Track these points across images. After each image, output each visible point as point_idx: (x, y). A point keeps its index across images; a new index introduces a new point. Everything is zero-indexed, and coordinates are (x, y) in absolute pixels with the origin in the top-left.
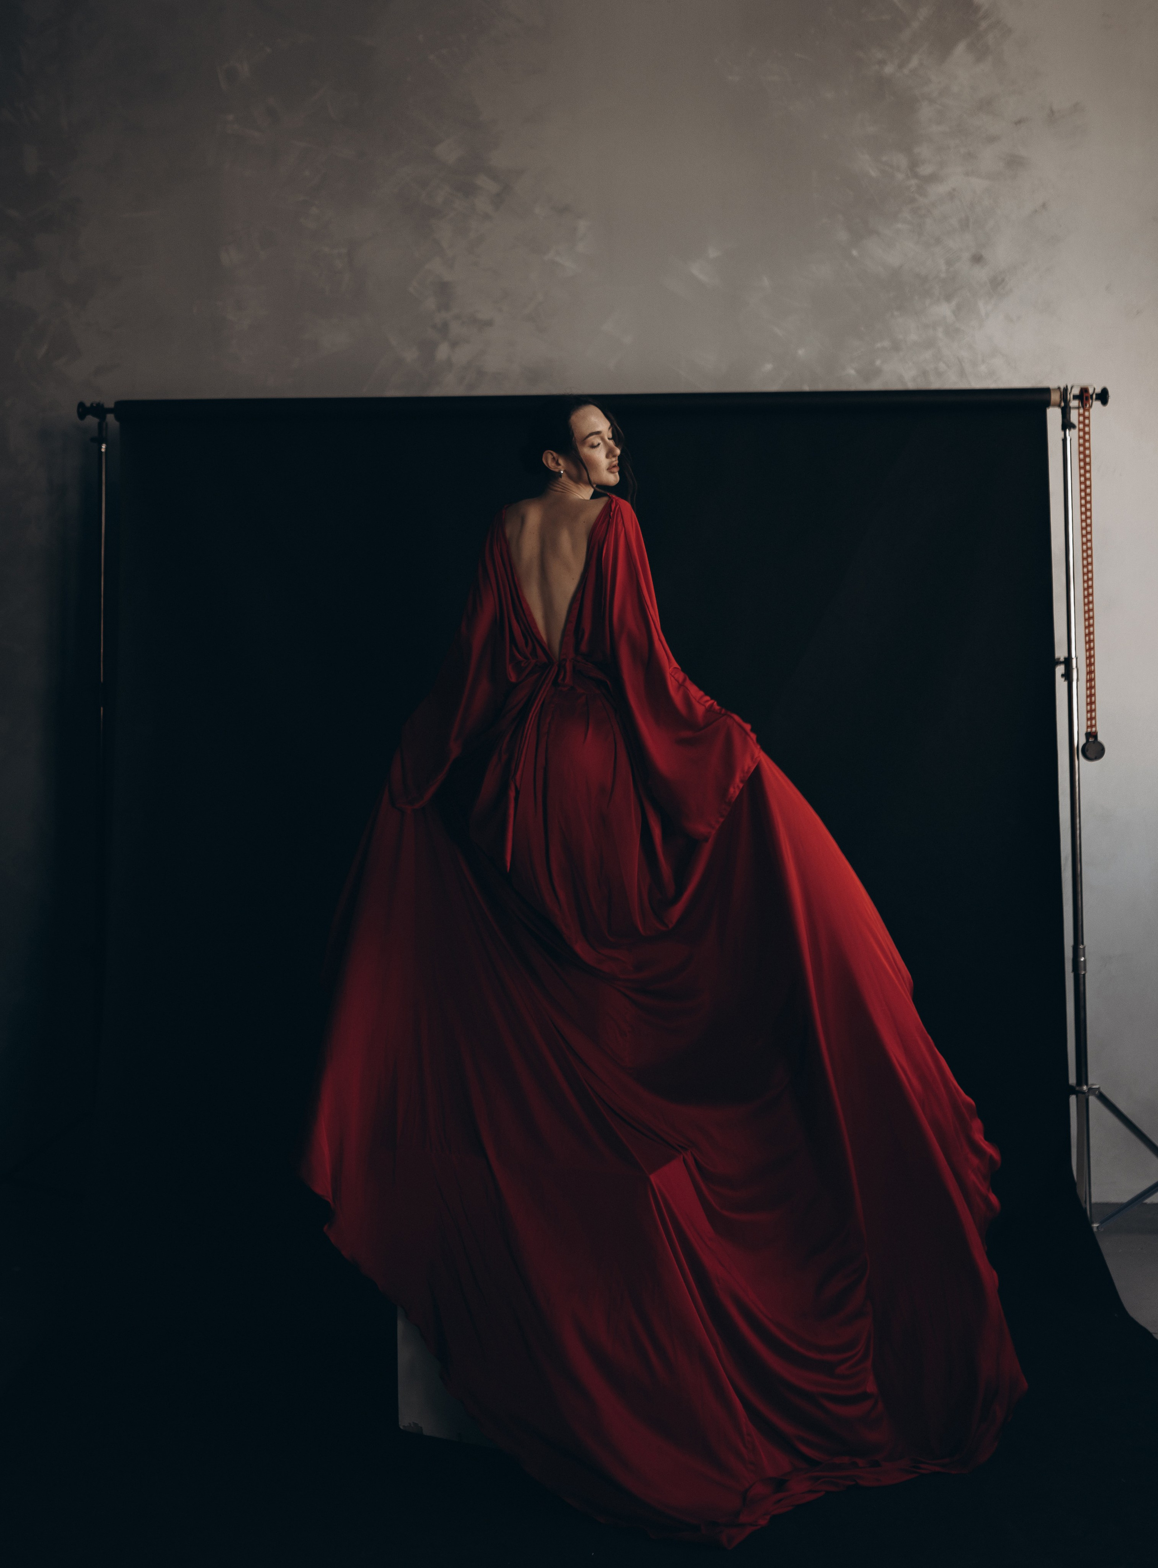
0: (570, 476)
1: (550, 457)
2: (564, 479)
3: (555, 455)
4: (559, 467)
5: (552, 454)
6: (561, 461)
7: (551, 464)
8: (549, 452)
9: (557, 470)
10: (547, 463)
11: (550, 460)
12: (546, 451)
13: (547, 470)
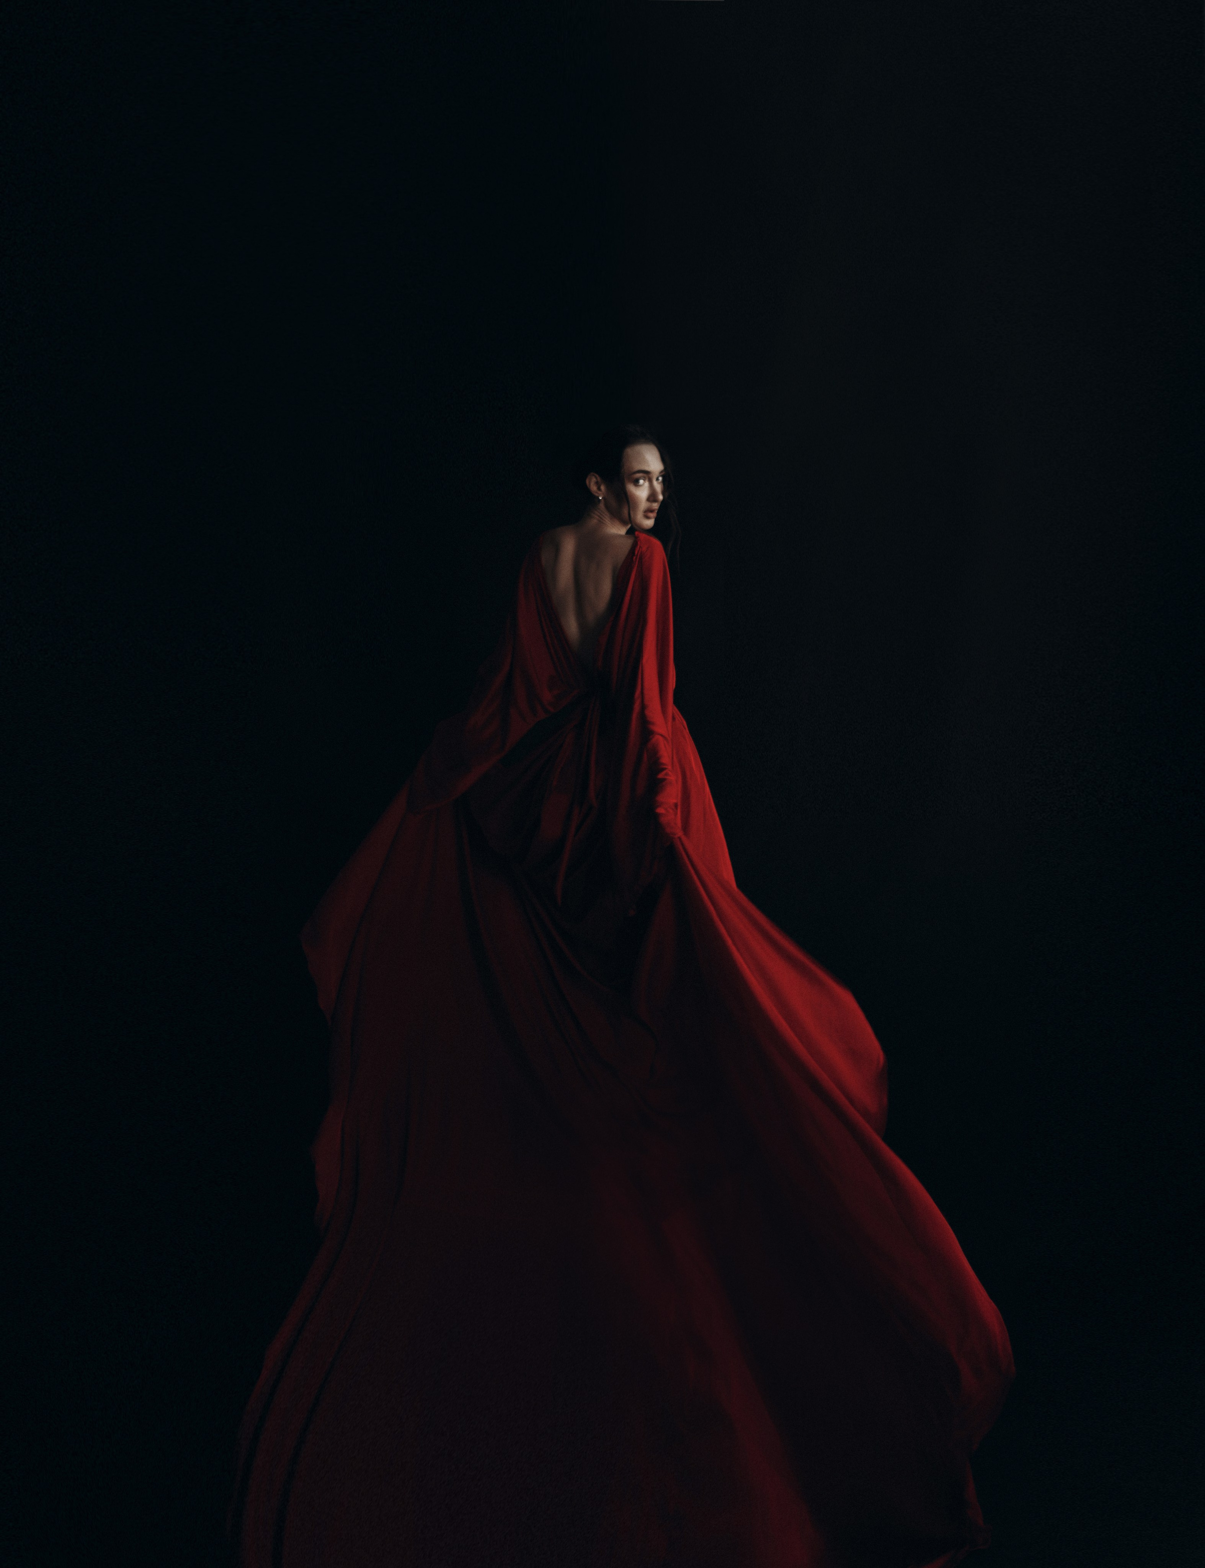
0: (607, 507)
1: (594, 480)
2: (602, 506)
3: (599, 479)
4: (600, 492)
5: (596, 478)
6: (603, 488)
7: (593, 488)
8: (594, 475)
9: (597, 495)
10: (590, 484)
11: (593, 483)
12: (592, 473)
13: (587, 490)
